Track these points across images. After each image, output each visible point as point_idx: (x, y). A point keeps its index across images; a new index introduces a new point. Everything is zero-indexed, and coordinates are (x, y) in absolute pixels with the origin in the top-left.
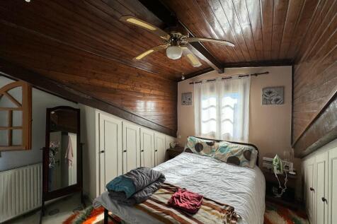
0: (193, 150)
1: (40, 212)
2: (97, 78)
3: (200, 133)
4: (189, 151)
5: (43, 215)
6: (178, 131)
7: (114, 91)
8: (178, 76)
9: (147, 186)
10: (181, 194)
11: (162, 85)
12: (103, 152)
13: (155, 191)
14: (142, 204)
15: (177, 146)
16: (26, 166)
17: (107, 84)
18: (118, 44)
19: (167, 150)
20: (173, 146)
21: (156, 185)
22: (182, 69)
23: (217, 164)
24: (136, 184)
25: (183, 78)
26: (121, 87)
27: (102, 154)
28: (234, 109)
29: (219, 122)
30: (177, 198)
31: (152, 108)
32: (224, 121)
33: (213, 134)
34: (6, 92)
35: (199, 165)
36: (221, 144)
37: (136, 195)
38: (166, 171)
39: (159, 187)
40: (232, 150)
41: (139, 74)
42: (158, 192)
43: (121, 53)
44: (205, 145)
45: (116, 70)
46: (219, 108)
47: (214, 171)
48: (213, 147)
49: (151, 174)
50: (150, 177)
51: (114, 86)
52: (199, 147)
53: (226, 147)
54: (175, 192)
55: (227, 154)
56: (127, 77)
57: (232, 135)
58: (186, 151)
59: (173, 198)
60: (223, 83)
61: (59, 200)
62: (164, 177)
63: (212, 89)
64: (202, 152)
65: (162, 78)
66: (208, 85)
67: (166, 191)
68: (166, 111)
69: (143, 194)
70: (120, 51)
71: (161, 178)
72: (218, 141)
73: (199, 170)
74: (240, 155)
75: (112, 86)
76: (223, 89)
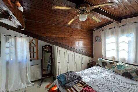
0: (101, 65)
1: (41, 80)
2: (56, 34)
3: (106, 57)
4: (98, 65)
5: (42, 82)
6: (93, 55)
7: (62, 39)
8: (93, 28)
9: (72, 81)
10: (87, 89)
11: (84, 33)
12: (59, 62)
13: (76, 84)
14: (68, 89)
15: (93, 62)
16: (36, 65)
17: (60, 36)
18: (62, 19)
19: (88, 63)
20: (91, 62)
21: (76, 81)
22: (94, 25)
23: (115, 75)
24: (66, 79)
25: (95, 29)
26: (66, 36)
27: (59, 63)
28: (128, 43)
29: (118, 51)
30: (85, 91)
31: (82, 44)
32: (121, 51)
33: (114, 58)
34: (32, 41)
35: (103, 74)
36: (118, 64)
37: (66, 85)
38: (84, 74)
39: (78, 83)
40: (127, 68)
41: (73, 30)
42: (77, 85)
43: (64, 23)
44: (108, 64)
45: (63, 30)
46: (117, 43)
47: (112, 79)
48: (113, 65)
49: (74, 75)
50: (74, 77)
51: (63, 36)
52: (104, 64)
53: (122, 66)
54: (85, 87)
55: (123, 71)
56: (68, 32)
57: (127, 59)
58: (97, 65)
59: (83, 90)
60: (120, 29)
61: (47, 78)
62: (81, 78)
63: (112, 33)
64: (106, 67)
65: (85, 30)
66: (110, 31)
67: (81, 85)
68: (87, 45)
69: (69, 84)
70: (63, 22)
71: (79, 78)
72: (117, 62)
73: (103, 77)
74: (133, 72)
75: (62, 37)
76: (120, 32)
